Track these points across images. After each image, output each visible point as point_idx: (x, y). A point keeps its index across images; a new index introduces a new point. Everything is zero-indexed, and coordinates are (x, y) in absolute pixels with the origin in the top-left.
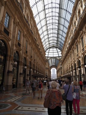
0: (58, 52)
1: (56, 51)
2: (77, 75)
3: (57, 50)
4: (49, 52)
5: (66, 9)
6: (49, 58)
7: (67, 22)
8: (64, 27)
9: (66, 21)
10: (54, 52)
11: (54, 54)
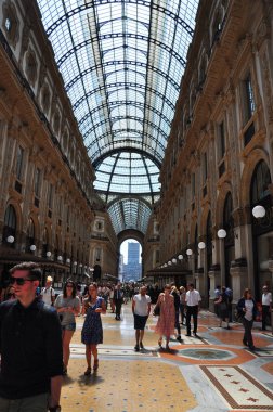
0: (148, 175)
1: (144, 171)
2: (214, 262)
3: (146, 167)
4: (112, 174)
5: (175, 12)
6: (111, 198)
7: (179, 64)
8: (169, 84)
9: (174, 59)
10: (134, 172)
11: (134, 180)
